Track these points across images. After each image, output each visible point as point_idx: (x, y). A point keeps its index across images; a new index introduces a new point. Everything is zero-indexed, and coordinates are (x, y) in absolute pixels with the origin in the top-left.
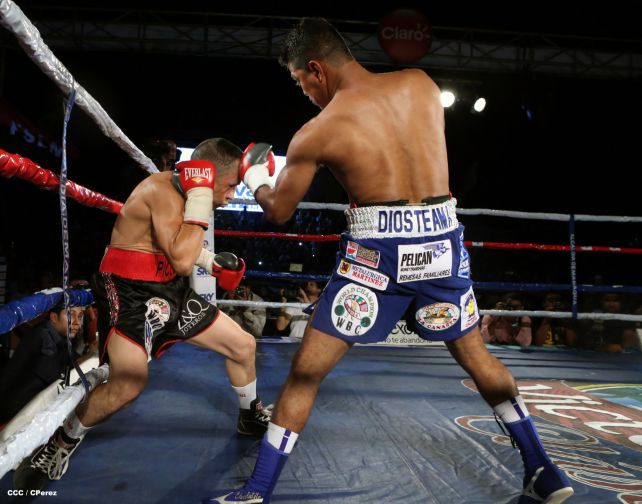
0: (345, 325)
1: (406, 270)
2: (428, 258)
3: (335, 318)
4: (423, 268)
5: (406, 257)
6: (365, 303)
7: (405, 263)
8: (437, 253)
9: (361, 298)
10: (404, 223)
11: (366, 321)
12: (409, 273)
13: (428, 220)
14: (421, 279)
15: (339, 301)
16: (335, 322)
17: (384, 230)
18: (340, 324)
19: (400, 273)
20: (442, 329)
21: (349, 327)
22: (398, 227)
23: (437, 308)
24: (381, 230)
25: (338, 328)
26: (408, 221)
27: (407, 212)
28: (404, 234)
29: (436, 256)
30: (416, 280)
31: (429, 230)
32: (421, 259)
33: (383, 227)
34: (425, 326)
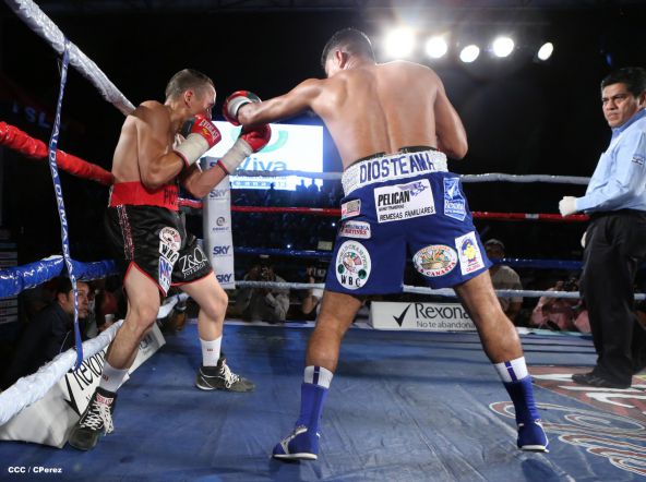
0: (347, 281)
1: (384, 209)
2: (406, 197)
3: (339, 276)
4: (402, 207)
5: (382, 198)
6: (358, 257)
7: (382, 203)
8: (415, 191)
10: (381, 171)
11: (362, 273)
12: (388, 212)
13: (405, 164)
14: (404, 218)
15: (340, 261)
16: (340, 280)
17: (364, 181)
18: (344, 281)
19: (379, 214)
20: (441, 274)
21: (351, 282)
22: (376, 174)
23: (431, 250)
24: (362, 181)
25: (343, 285)
26: (385, 168)
27: (384, 161)
28: (381, 179)
29: (413, 194)
30: (397, 219)
31: (407, 172)
32: (398, 198)
33: (363, 178)
34: (425, 273)
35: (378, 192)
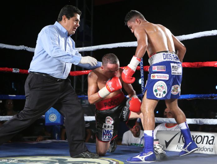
0: (158, 95)
1: (174, 70)
3: (155, 93)
4: (177, 71)
5: (173, 67)
6: (163, 87)
8: (179, 67)
9: (162, 86)
11: (164, 92)
14: (177, 74)
15: (155, 88)
17: (165, 59)
24: (164, 59)
25: (157, 96)
26: (171, 57)
32: (176, 68)
33: (165, 58)
34: (172, 93)
35: (172, 64)
